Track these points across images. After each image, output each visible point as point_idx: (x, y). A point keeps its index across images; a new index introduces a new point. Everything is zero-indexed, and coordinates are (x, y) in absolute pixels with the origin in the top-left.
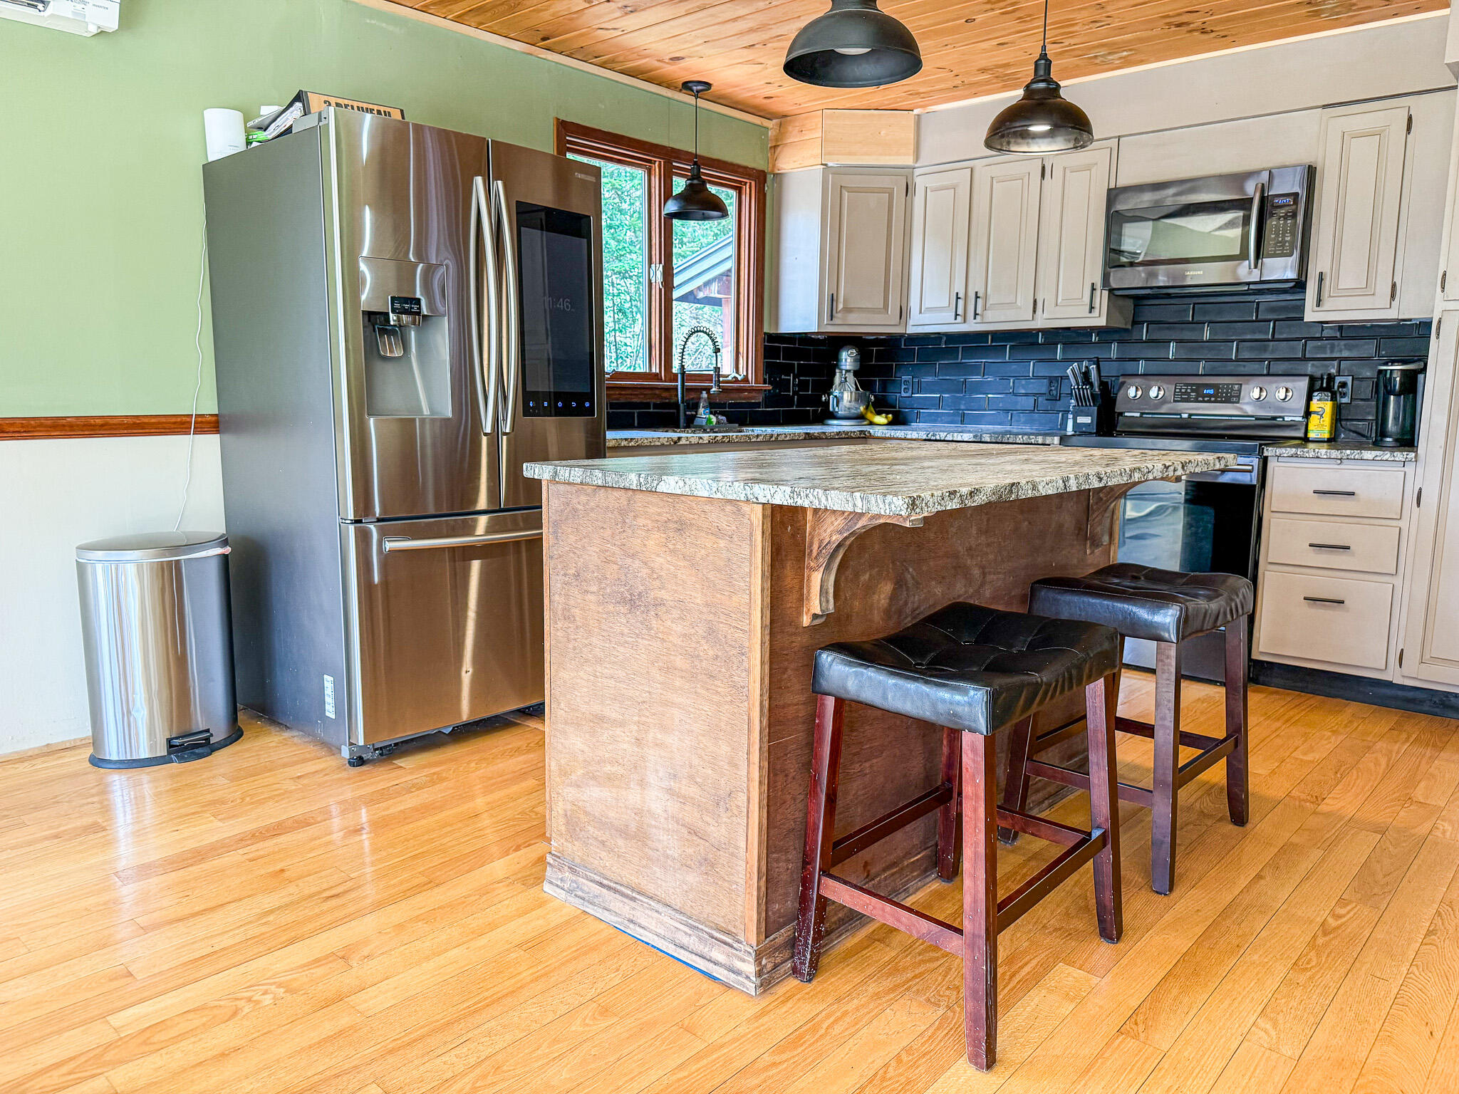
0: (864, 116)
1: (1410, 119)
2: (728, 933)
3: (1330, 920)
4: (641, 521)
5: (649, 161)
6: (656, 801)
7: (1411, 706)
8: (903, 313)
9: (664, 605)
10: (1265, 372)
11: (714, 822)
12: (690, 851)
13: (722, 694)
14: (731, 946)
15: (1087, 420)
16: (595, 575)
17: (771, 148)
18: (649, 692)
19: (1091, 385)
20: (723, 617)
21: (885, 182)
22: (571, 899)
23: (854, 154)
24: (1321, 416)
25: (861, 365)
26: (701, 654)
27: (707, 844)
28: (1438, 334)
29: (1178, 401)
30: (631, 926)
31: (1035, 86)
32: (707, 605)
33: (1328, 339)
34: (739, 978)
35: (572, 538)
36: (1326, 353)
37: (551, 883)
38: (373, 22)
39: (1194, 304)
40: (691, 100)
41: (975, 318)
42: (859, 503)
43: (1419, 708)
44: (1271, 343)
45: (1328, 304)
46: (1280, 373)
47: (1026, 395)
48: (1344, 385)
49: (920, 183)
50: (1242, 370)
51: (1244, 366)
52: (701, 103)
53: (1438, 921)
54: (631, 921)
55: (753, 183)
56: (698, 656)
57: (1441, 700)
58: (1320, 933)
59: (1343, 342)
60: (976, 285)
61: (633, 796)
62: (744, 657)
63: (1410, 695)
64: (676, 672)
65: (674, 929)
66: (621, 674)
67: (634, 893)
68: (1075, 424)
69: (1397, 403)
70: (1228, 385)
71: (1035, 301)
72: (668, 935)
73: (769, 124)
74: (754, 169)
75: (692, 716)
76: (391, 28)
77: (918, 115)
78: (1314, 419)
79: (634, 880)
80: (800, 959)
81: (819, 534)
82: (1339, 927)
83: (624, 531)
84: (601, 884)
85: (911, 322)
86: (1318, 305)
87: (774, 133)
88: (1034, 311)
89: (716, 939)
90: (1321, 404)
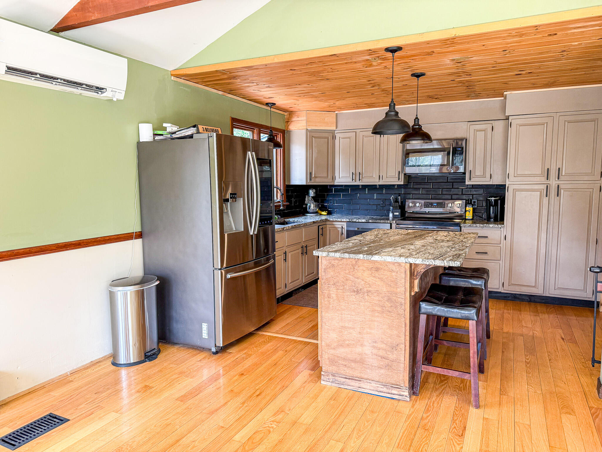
0: (320, 114)
1: (493, 127)
2: (397, 385)
3: (527, 360)
4: (361, 268)
5: (253, 129)
6: (367, 350)
7: (506, 299)
8: (334, 178)
9: (371, 292)
10: (450, 199)
11: (391, 354)
12: (382, 363)
13: (394, 317)
14: (400, 388)
15: (398, 214)
16: (342, 284)
17: (286, 122)
18: (365, 318)
19: (398, 202)
20: (394, 295)
21: (326, 135)
22: (334, 384)
23: (317, 126)
24: (470, 212)
25: (316, 195)
26: (386, 305)
27: (389, 360)
28: (508, 191)
29: (425, 207)
30: (360, 389)
31: (415, 127)
32: (388, 291)
33: (469, 188)
34: (403, 397)
35: (332, 273)
36: (469, 192)
37: (324, 380)
38: (182, 88)
39: (428, 177)
40: (269, 108)
41: (359, 181)
42: (446, 263)
43: (508, 299)
44: (452, 189)
45: (472, 179)
46: (455, 198)
47: (374, 205)
48: (475, 202)
49: (338, 136)
50: (444, 197)
51: (445, 196)
52: (272, 109)
53: (549, 357)
54: (360, 387)
55: (281, 134)
56: (385, 306)
57: (514, 296)
58: (527, 364)
59: (474, 189)
60: (359, 170)
61: (359, 349)
62: (402, 306)
63: (505, 295)
64: (376, 311)
65: (377, 387)
66: (353, 313)
67: (359, 379)
68: (393, 215)
69: (493, 209)
70: (441, 202)
71: (379, 176)
72: (375, 389)
73: (286, 114)
74: (282, 129)
75: (382, 324)
76: (187, 89)
77: (337, 113)
78: (467, 212)
79: (359, 375)
80: (416, 389)
81: (417, 269)
82: (530, 362)
83: (354, 271)
84: (346, 378)
85: (336, 181)
86: (470, 180)
87: (287, 117)
88: (379, 179)
89: (394, 387)
90: (469, 208)
